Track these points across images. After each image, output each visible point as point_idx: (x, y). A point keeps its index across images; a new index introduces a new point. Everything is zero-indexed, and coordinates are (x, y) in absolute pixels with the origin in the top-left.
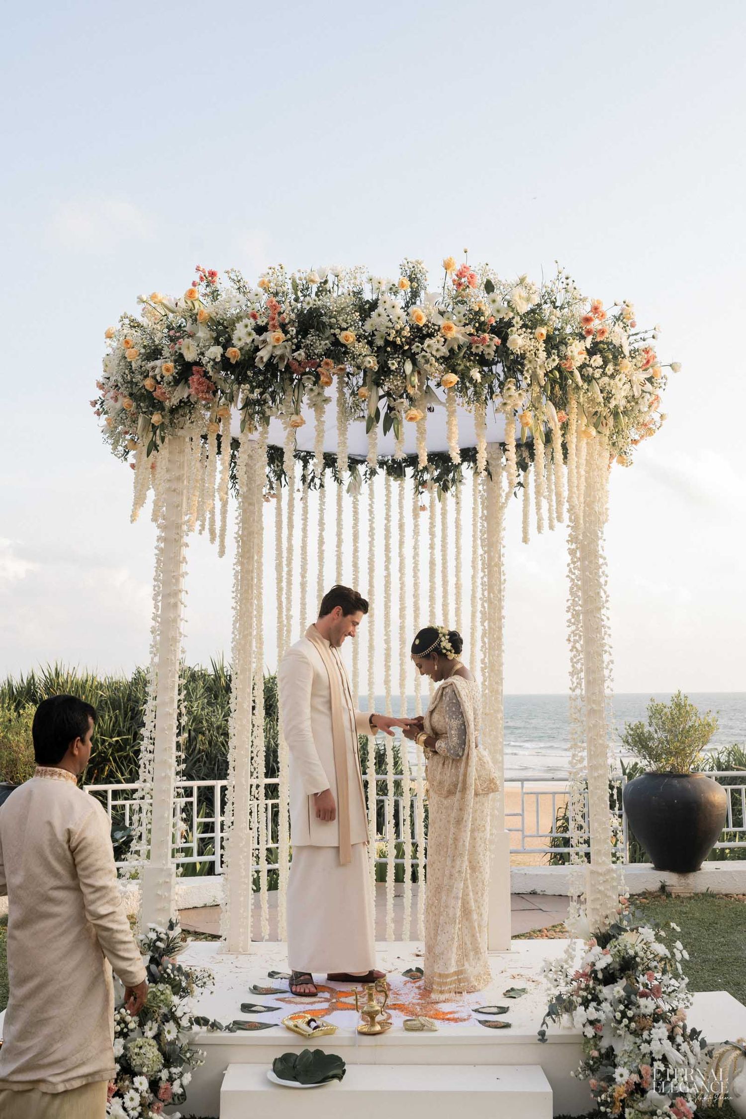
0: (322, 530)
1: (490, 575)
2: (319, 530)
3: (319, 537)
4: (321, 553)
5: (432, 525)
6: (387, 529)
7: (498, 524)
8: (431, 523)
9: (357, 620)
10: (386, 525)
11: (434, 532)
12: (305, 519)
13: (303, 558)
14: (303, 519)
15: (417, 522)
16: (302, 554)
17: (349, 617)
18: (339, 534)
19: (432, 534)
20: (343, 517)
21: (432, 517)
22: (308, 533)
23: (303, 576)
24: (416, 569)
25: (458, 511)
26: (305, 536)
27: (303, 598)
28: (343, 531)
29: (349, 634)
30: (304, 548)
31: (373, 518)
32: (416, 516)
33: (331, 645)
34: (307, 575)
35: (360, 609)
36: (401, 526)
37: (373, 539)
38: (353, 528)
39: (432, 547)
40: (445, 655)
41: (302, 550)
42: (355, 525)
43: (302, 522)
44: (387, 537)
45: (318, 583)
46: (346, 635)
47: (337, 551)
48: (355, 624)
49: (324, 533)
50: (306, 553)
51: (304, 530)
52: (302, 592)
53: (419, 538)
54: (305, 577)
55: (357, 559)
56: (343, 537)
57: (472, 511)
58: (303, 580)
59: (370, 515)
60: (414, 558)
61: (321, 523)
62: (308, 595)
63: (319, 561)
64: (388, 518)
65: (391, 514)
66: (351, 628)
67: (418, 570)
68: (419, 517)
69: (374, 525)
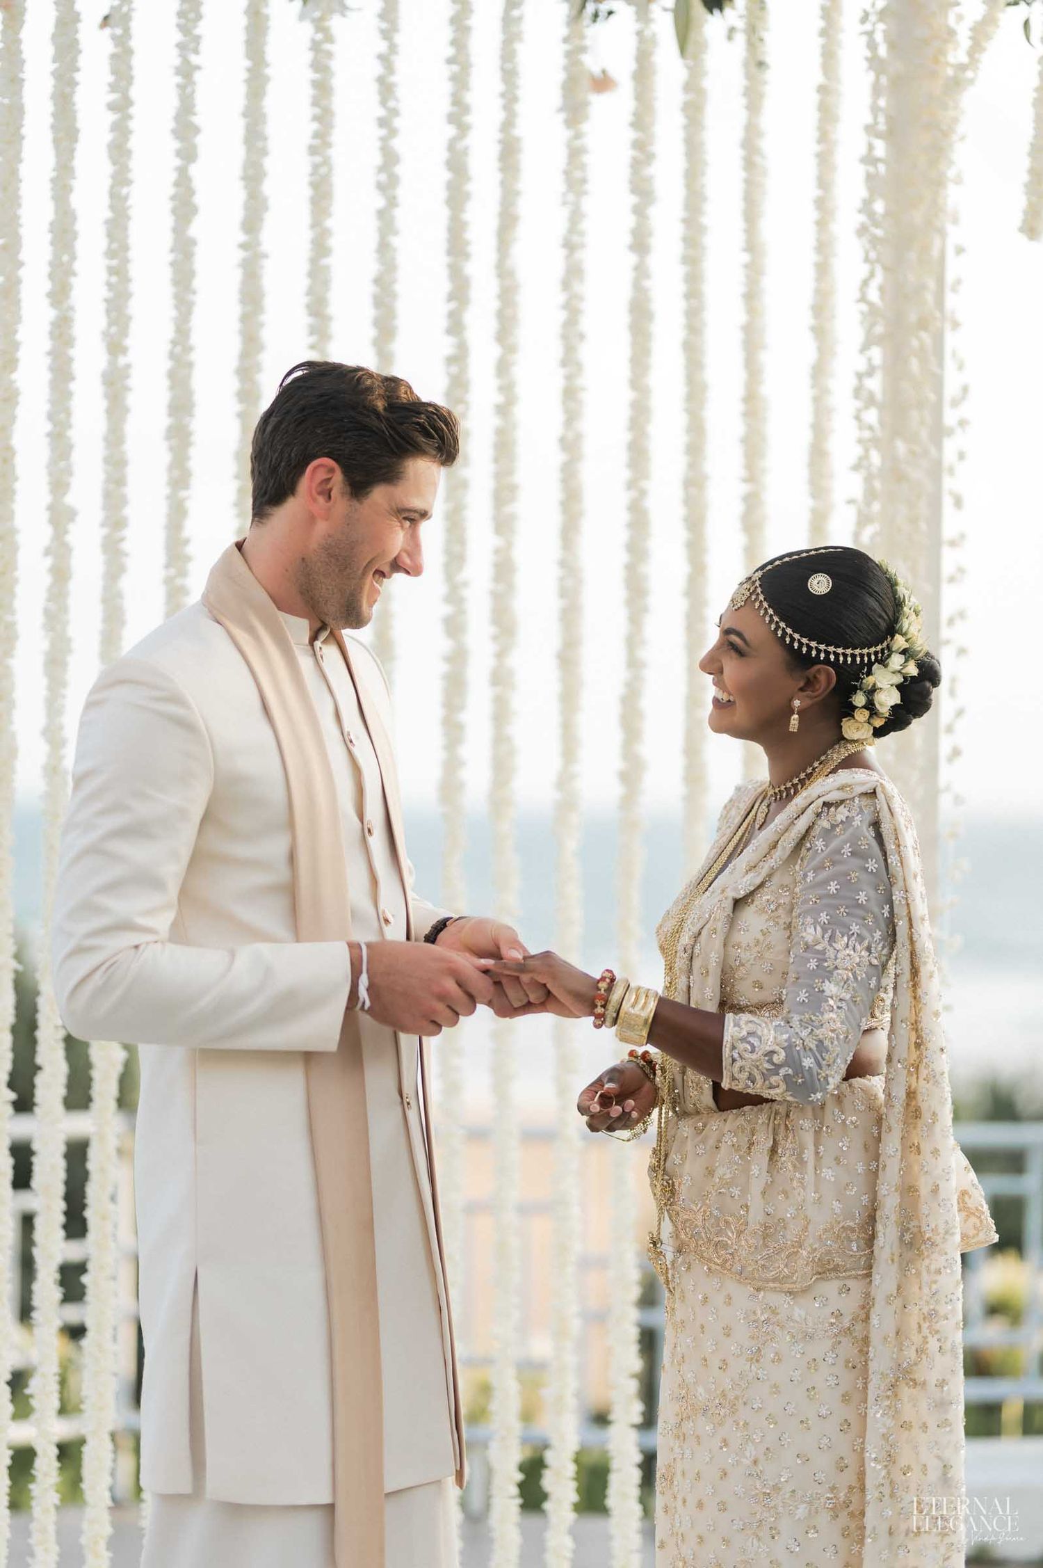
0: (188, 154)
1: (895, 367)
2: (178, 153)
3: (177, 184)
4: (184, 249)
5: (643, 153)
6: (457, 164)
7: (938, 150)
8: (639, 145)
9: (417, 503)
10: (451, 146)
11: (649, 179)
12: (122, 106)
13: (112, 271)
14: (112, 107)
15: (578, 136)
16: (110, 254)
17: (379, 495)
18: (253, 176)
19: (642, 190)
20: (271, 103)
21: (642, 120)
22: (133, 164)
23: (115, 347)
24: (571, 334)
25: (753, 98)
26: (121, 178)
27: (115, 439)
28: (269, 163)
29: (396, 566)
30: (117, 225)
31: (395, 112)
32: (574, 111)
33: (322, 629)
34: (128, 342)
35: (418, 450)
36: (509, 152)
37: (392, 202)
38: (313, 150)
39: (640, 243)
40: (848, 710)
41: (110, 236)
42: (320, 144)
43: (111, 117)
44: (457, 197)
45: (171, 375)
46: (381, 574)
47: (243, 246)
48: (413, 517)
49: (194, 170)
50: (125, 248)
51: (119, 151)
52: (110, 412)
53: (587, 204)
54: (124, 350)
55: (326, 283)
56: (268, 188)
57: (815, 98)
58: (112, 363)
59: (383, 103)
60: (566, 285)
61: (185, 128)
62: (132, 427)
63: (176, 282)
64: (459, 114)
65: (470, 98)
66: (397, 539)
67: (582, 337)
68: (586, 118)
69: (397, 144)
